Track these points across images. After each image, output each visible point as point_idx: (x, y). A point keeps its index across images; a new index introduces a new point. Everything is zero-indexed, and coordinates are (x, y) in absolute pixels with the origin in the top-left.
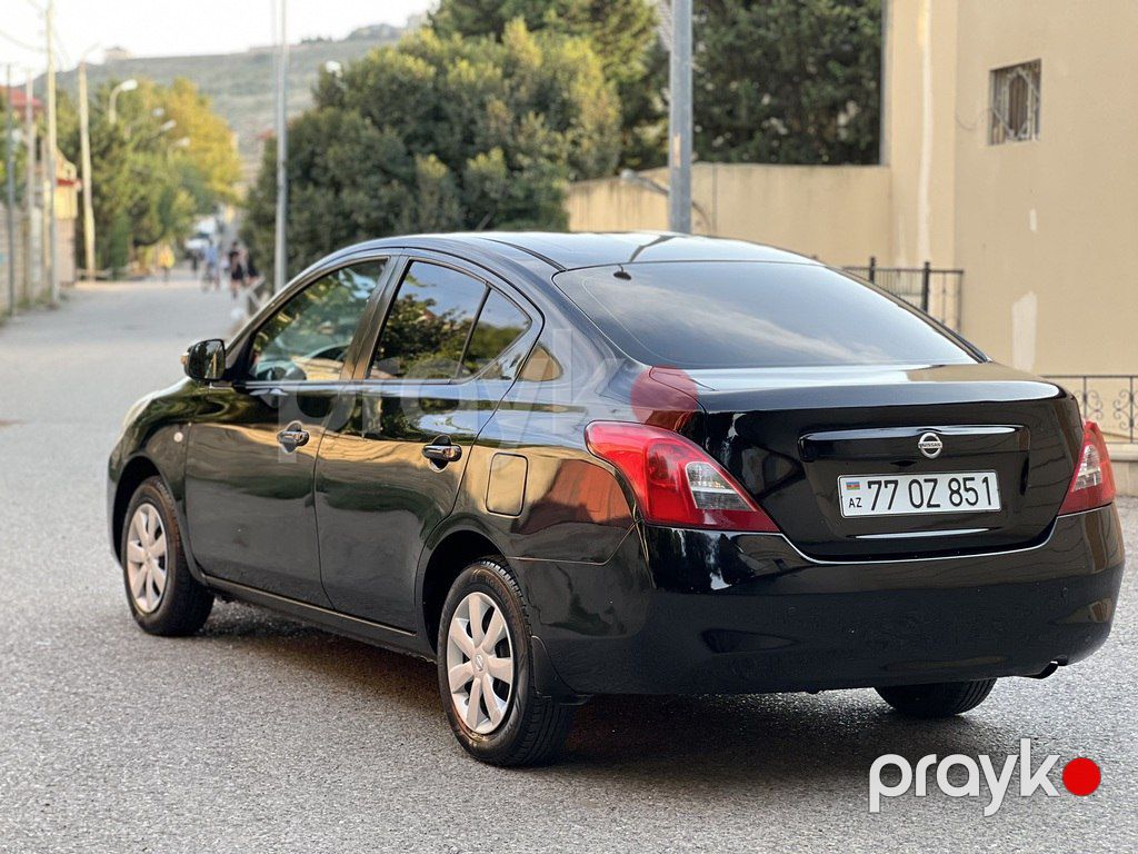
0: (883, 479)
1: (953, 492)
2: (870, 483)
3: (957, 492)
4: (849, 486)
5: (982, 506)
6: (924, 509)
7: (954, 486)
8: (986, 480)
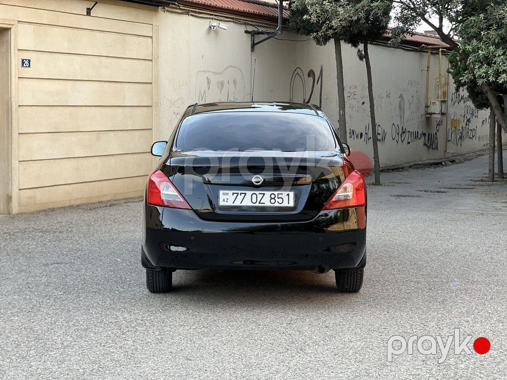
0: (239, 192)
1: (272, 198)
2: (233, 194)
3: (274, 199)
4: (224, 194)
5: (285, 204)
6: (257, 204)
7: (273, 196)
8: (288, 195)
